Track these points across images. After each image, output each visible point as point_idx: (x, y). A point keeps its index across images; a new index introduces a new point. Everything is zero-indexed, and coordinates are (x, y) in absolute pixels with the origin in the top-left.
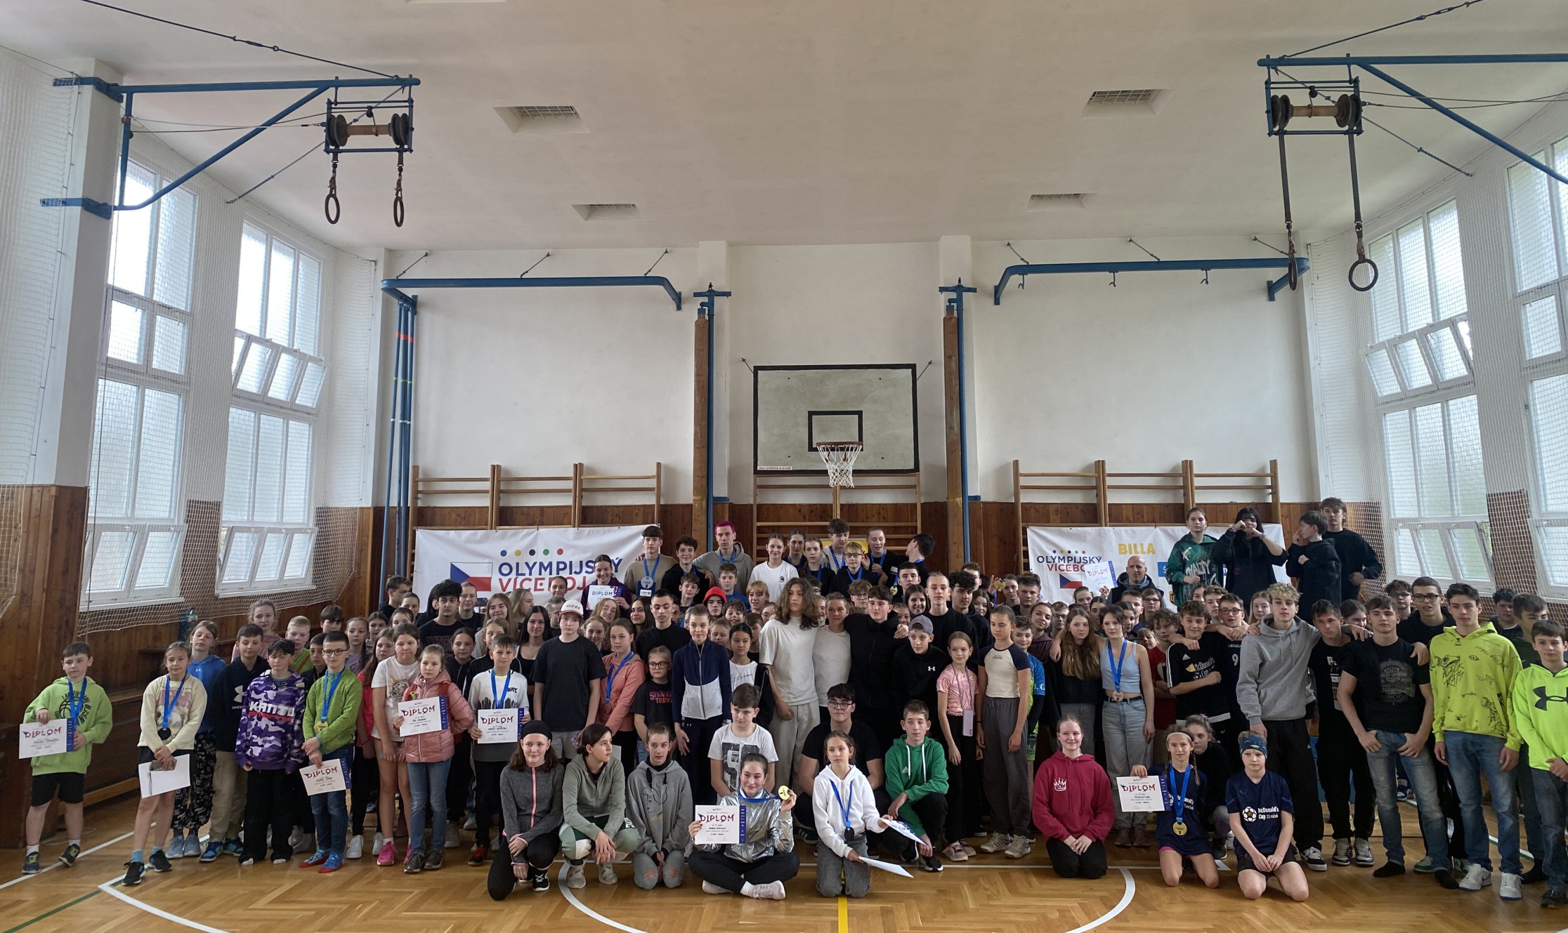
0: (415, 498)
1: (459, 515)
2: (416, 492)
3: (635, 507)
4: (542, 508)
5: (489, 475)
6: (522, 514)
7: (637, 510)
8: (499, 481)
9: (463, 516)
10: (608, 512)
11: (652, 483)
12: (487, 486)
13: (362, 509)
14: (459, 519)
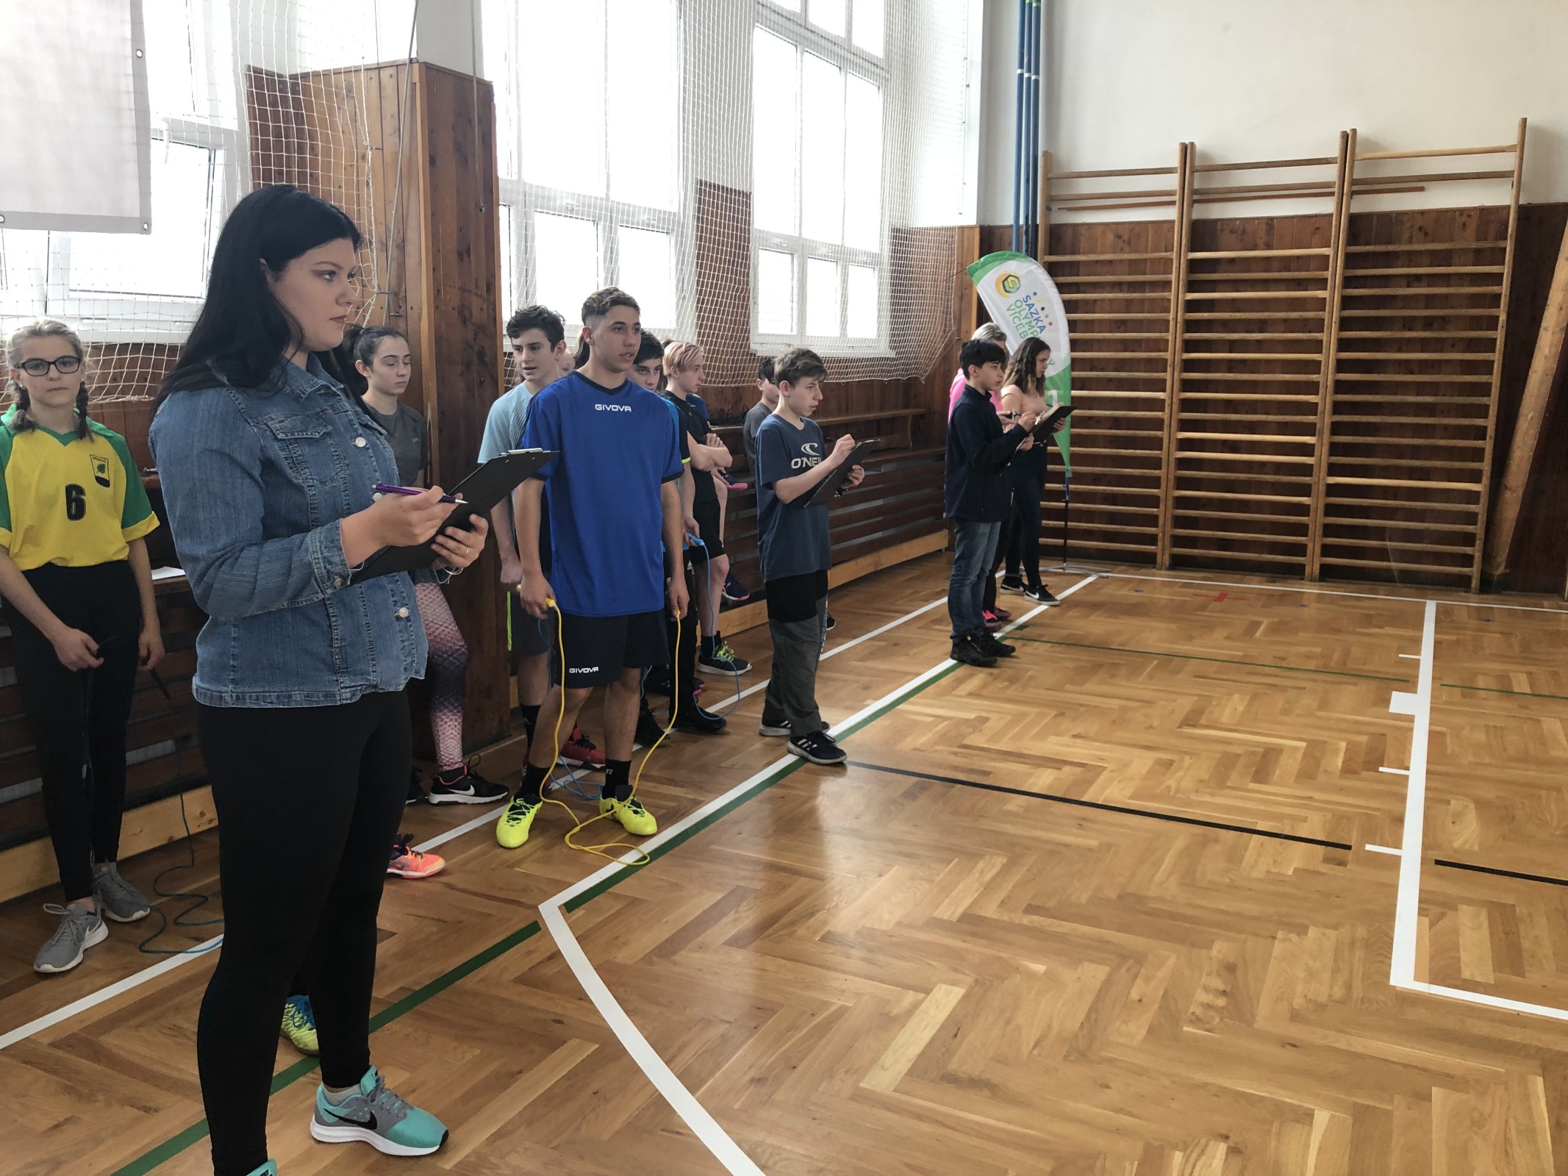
0: (1048, 209)
1: (1119, 237)
2: (1050, 200)
3: (1462, 211)
4: (1271, 219)
5: (1175, 162)
6: (1232, 231)
7: (1464, 218)
8: (1192, 172)
9: (1126, 237)
10: (1402, 223)
11: (1507, 162)
12: (1172, 182)
13: (962, 228)
14: (1120, 242)
